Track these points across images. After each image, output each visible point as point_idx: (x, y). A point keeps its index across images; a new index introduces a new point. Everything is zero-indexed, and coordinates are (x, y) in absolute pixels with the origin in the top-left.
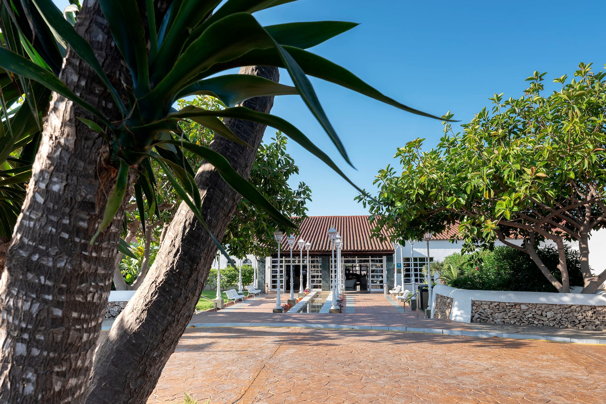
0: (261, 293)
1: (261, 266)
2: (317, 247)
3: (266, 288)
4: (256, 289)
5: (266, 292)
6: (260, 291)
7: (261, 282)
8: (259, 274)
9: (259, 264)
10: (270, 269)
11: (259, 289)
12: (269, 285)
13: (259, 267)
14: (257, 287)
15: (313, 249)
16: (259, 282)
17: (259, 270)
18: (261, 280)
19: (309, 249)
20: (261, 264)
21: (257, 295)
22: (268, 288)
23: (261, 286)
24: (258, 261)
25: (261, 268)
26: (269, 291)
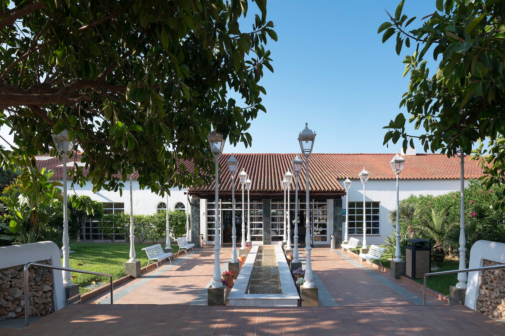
0: (194, 247)
1: (194, 211)
2: (258, 186)
3: (201, 240)
4: (189, 243)
5: (202, 245)
6: (193, 245)
7: (195, 232)
8: (193, 222)
9: (192, 209)
10: (205, 216)
11: (192, 242)
12: (205, 236)
13: (192, 212)
14: (190, 240)
15: (254, 188)
16: (193, 233)
17: (193, 216)
18: (195, 230)
19: (250, 188)
20: (194, 208)
21: (189, 250)
22: (203, 241)
23: (196, 238)
24: (191, 204)
25: (194, 213)
26: (204, 243)
